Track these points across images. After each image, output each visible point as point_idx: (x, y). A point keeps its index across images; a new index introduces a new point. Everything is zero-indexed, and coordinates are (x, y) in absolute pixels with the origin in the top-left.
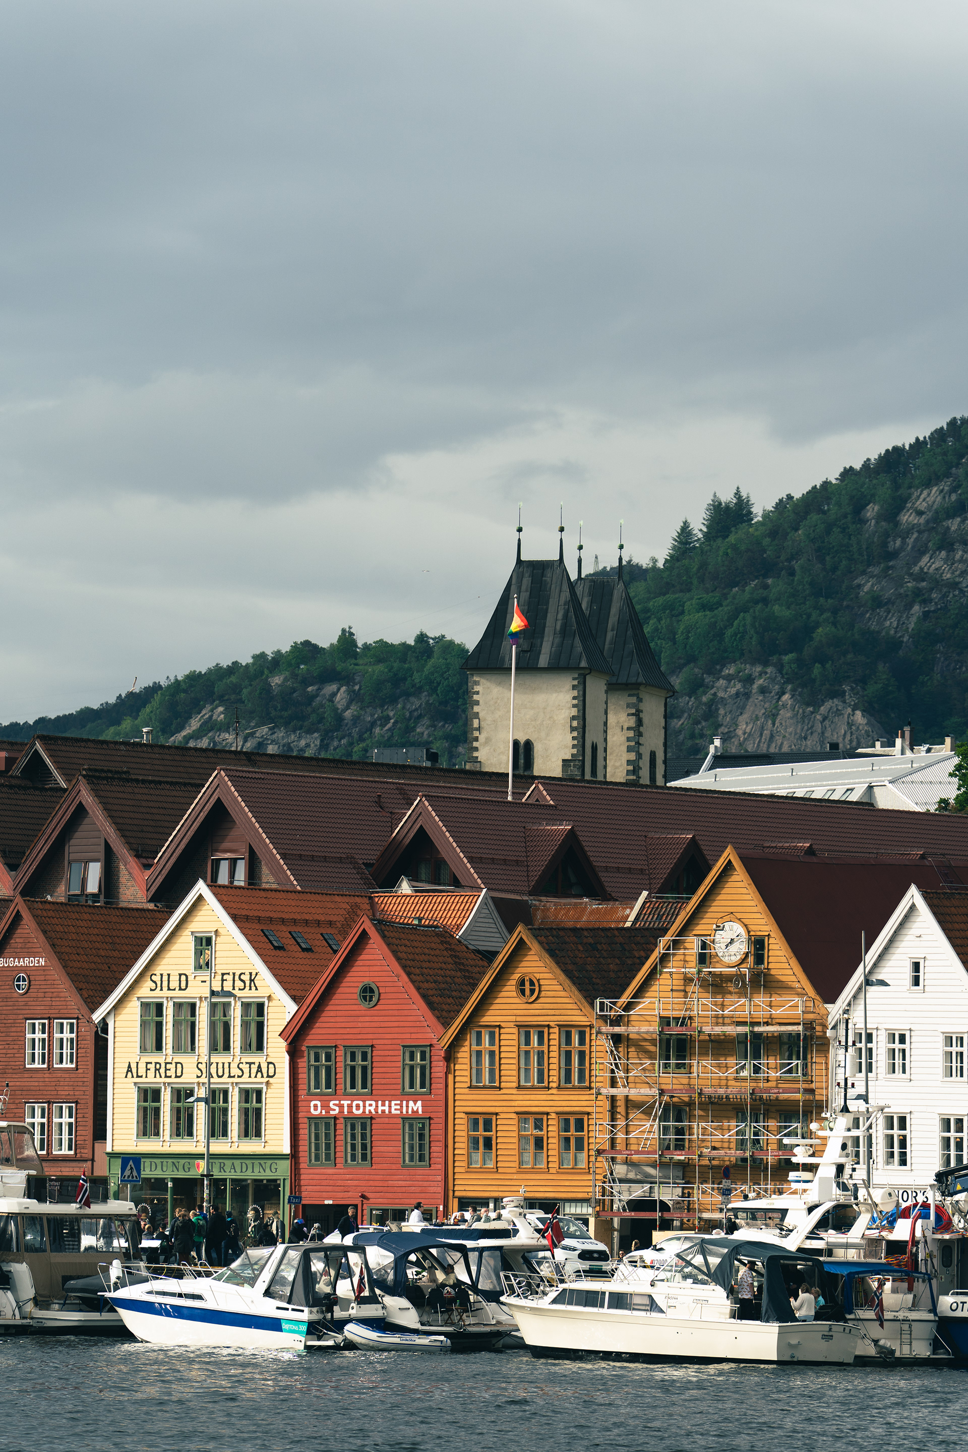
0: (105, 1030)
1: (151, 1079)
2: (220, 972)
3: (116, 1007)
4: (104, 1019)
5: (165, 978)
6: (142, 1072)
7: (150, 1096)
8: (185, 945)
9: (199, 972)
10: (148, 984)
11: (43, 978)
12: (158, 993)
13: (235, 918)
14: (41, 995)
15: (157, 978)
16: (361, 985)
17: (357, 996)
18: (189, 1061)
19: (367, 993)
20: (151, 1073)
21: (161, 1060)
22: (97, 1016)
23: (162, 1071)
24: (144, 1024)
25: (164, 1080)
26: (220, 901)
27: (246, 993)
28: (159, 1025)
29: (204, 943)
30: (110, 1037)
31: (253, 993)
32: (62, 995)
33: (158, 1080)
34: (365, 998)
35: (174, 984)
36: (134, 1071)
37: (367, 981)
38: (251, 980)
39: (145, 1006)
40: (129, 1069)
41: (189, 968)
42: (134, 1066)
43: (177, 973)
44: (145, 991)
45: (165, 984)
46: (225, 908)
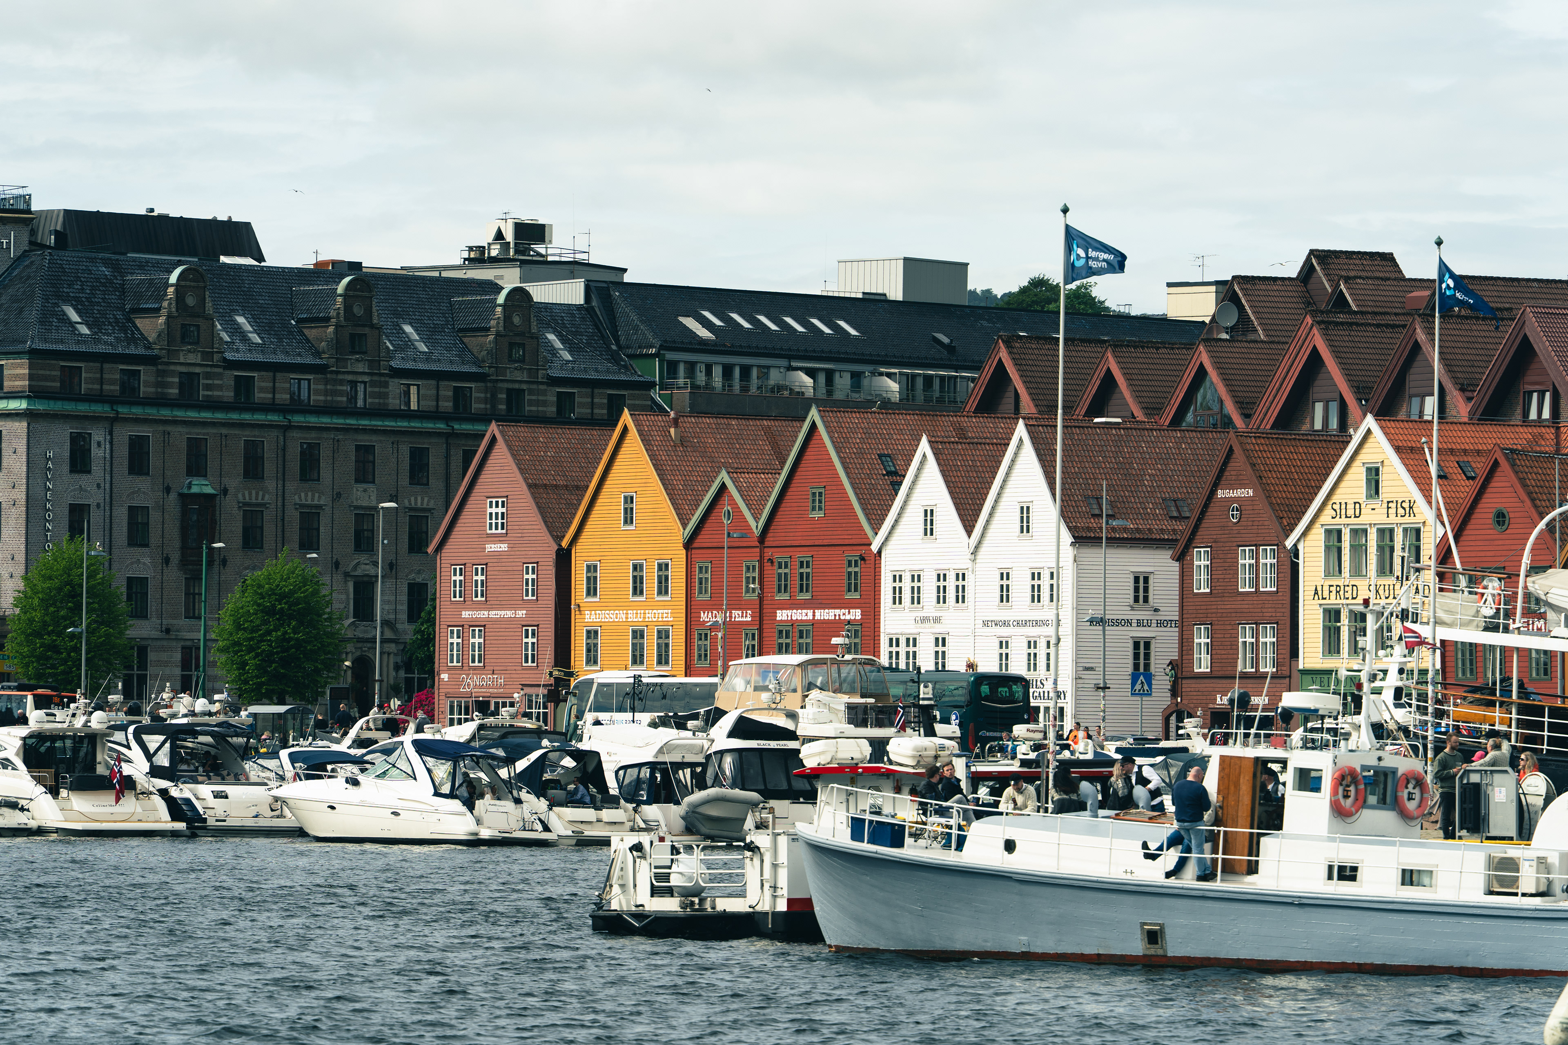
0: (1297, 556)
1: (1333, 601)
2: (1385, 501)
3: (1304, 534)
4: (1295, 545)
5: (1343, 506)
6: (1326, 594)
7: (1332, 615)
8: (1357, 474)
9: (1371, 501)
10: (1328, 512)
11: (1251, 507)
12: (1337, 520)
13: (1398, 449)
14: (1250, 523)
15: (1337, 507)
16: (1495, 511)
17: (1490, 521)
18: (1362, 584)
19: (1501, 518)
20: (1333, 595)
21: (1341, 583)
22: (1289, 543)
23: (1342, 593)
24: (1328, 548)
25: (1345, 602)
26: (1386, 434)
27: (1407, 519)
28: (1339, 550)
29: (1374, 475)
30: (1301, 561)
31: (1412, 519)
32: (1266, 523)
33: (1338, 601)
34: (1498, 522)
35: (1350, 512)
36: (1320, 593)
37: (1500, 507)
38: (1411, 508)
39: (1328, 532)
40: (1316, 592)
41: (1362, 496)
42: (1319, 588)
43: (1352, 502)
44: (1326, 517)
45: (1343, 512)
46: (1390, 440)
